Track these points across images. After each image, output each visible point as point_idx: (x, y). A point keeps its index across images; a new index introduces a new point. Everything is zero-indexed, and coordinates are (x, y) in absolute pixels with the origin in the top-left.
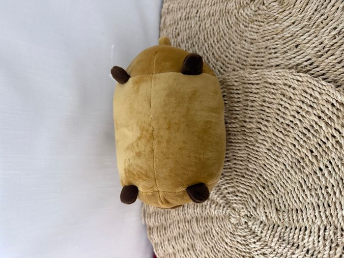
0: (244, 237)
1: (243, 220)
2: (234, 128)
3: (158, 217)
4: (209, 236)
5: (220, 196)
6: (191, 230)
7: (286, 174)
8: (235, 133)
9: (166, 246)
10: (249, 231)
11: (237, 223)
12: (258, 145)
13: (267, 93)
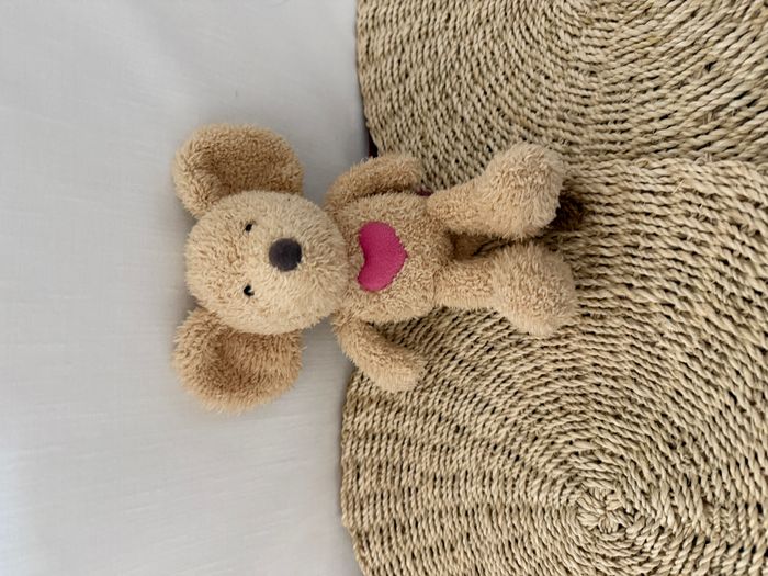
0: (613, 559)
1: (614, 521)
2: (599, 300)
4: (522, 550)
5: (554, 460)
7: (735, 418)
8: (599, 313)
10: (628, 549)
11: (597, 527)
12: (661, 343)
13: (691, 218)
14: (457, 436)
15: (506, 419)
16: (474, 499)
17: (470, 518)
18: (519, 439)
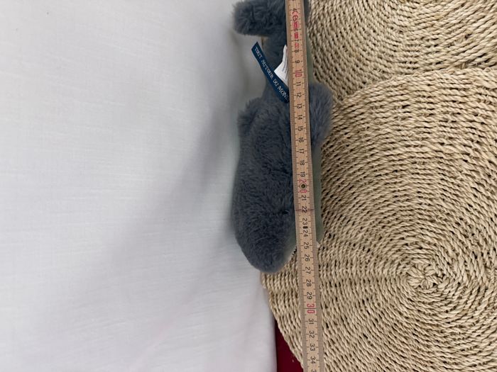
0: (429, 304)
1: (430, 281)
2: (423, 153)
3: (285, 280)
4: (371, 304)
5: (393, 249)
6: (341, 298)
8: (424, 160)
9: (297, 320)
10: (439, 297)
11: (420, 286)
12: (461, 177)
13: (482, 103)
14: (330, 240)
15: (361, 228)
16: (340, 276)
17: (338, 287)
18: (371, 239)
